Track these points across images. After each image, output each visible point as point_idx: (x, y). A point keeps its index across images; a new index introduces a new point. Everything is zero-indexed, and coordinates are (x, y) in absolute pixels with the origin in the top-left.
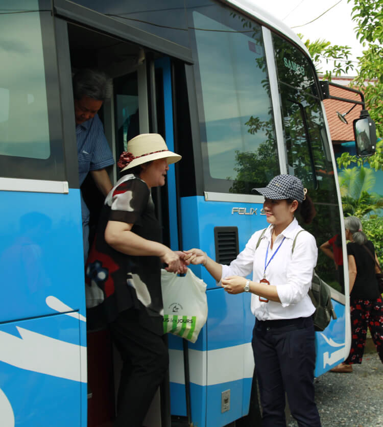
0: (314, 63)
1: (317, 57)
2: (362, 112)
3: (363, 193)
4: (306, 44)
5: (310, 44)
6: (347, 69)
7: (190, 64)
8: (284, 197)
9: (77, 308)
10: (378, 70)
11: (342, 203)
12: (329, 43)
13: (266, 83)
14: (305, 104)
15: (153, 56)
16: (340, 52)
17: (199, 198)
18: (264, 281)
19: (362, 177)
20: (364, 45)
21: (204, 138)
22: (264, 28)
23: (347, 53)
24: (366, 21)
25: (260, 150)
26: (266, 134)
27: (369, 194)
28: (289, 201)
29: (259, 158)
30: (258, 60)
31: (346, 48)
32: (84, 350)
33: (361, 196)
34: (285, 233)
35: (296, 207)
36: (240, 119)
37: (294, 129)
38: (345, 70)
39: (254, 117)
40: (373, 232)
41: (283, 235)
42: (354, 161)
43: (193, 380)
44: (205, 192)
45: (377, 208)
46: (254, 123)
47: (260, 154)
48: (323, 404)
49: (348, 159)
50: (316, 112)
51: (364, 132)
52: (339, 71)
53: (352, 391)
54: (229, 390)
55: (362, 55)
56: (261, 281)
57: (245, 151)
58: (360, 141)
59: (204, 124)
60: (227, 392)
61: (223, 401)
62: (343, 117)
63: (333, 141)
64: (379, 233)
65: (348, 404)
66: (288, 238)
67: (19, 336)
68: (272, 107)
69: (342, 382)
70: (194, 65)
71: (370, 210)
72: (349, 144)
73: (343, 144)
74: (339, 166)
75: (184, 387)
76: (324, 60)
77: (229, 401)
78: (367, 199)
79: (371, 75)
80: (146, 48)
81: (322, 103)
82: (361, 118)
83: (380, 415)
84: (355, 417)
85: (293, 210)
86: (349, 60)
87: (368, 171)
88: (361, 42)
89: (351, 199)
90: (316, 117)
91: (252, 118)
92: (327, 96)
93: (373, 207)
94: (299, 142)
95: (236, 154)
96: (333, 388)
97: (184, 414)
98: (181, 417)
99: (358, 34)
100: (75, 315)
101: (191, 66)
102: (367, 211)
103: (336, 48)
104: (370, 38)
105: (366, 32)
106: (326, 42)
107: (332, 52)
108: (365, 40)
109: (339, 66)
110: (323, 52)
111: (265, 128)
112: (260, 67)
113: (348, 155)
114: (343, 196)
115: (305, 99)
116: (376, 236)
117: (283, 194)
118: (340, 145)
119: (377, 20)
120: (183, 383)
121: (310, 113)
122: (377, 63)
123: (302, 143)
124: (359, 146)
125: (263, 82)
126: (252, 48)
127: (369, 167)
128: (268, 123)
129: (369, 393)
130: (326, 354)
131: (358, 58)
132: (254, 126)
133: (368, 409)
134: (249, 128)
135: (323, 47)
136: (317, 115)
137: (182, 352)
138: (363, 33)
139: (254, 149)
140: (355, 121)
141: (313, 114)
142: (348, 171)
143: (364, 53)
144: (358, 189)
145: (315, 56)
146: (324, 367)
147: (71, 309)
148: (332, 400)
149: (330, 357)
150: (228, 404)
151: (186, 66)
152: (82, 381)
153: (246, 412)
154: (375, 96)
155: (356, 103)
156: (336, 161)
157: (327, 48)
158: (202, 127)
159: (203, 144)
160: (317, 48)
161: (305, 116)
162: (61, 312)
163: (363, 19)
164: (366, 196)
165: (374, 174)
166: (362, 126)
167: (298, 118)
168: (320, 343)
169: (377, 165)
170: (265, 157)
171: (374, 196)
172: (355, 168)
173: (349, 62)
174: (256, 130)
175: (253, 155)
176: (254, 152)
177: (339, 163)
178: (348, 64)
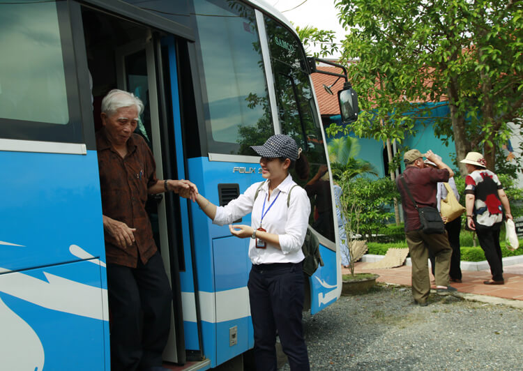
0: (304, 46)
1: (306, 41)
2: (345, 84)
3: (350, 160)
4: (297, 30)
5: (300, 30)
6: (332, 50)
7: (192, 42)
8: (277, 156)
9: (97, 256)
10: (359, 50)
11: (332, 169)
12: (316, 29)
13: (260, 64)
14: (297, 82)
15: (159, 35)
16: (326, 36)
17: (204, 159)
18: (261, 229)
19: (349, 145)
20: (346, 29)
21: (207, 116)
22: (256, 11)
23: (332, 36)
24: (347, 8)
25: (259, 124)
26: (264, 109)
27: (356, 160)
28: (282, 159)
29: (259, 131)
30: (254, 44)
31: (331, 33)
32: (105, 292)
33: (348, 162)
34: (280, 187)
35: (288, 165)
36: (240, 98)
37: (288, 103)
38: (330, 51)
39: (253, 94)
40: (360, 191)
41: (278, 189)
42: (341, 130)
43: (204, 318)
44: (209, 154)
45: (362, 172)
46: (253, 99)
47: (259, 128)
48: (320, 338)
49: (336, 129)
50: (307, 88)
51: (348, 102)
52: (325, 53)
53: (345, 326)
54: (236, 326)
55: (345, 39)
56: (258, 229)
57: (246, 126)
58: (345, 110)
59: (207, 104)
60: (234, 329)
61: (231, 337)
62: (329, 89)
63: (322, 115)
64: (364, 192)
65: (341, 338)
66: (284, 193)
67: (45, 279)
68: (267, 85)
69: (335, 319)
70: (196, 43)
71: (357, 173)
72: (337, 117)
73: (331, 118)
74: (328, 136)
75: (196, 325)
76: (312, 44)
77: (236, 336)
78: (353, 165)
79: (353, 54)
80: (153, 28)
81: (310, 77)
82: (345, 89)
83: (369, 345)
84: (347, 348)
85: (286, 167)
86: (334, 42)
87: (354, 140)
88: (343, 27)
89: (340, 165)
90: (307, 93)
91: (251, 95)
92: (314, 70)
93: (359, 171)
94: (293, 115)
95: (239, 128)
96: (328, 325)
97: (197, 348)
98: (194, 351)
99: (341, 20)
100: (96, 261)
101: (192, 44)
102: (354, 175)
103: (322, 33)
104: (351, 23)
105: (347, 18)
106: (313, 28)
107: (319, 36)
108: (347, 25)
109: (325, 48)
110: (311, 37)
111: (262, 103)
112: (257, 50)
113: (335, 126)
114: (333, 162)
115: (297, 78)
116: (362, 194)
117: (277, 153)
118: (329, 118)
119: (356, 7)
120: (196, 321)
121: (302, 90)
122: (358, 44)
123: (296, 116)
124: (344, 114)
125: (259, 63)
126: (246, 28)
127: (354, 136)
128: (264, 99)
129: (359, 328)
130: (320, 295)
131: (341, 41)
132: (253, 102)
133: (359, 341)
134: (248, 103)
135: (311, 32)
136: (308, 90)
137: (193, 294)
138: (345, 19)
139: (254, 124)
140: (339, 93)
141: (304, 90)
142: (336, 141)
143: (346, 36)
144: (346, 156)
145: (304, 40)
146: (319, 306)
147: (92, 257)
148: (327, 335)
149: (324, 297)
150: (235, 339)
151: (189, 44)
152: (105, 320)
153: (251, 346)
154: (357, 73)
155: (340, 76)
156: (325, 131)
157: (314, 33)
158: (206, 108)
159: (207, 122)
160: (306, 34)
161: (296, 92)
162: (83, 258)
163: (345, 6)
164: (353, 161)
165: (359, 142)
166: (345, 96)
167: (291, 94)
168: (315, 287)
169: (361, 133)
170: (263, 130)
171: (360, 162)
172: (342, 138)
173: (334, 45)
174: (254, 105)
175: (254, 128)
176: (254, 126)
177: (328, 132)
178: (333, 46)
